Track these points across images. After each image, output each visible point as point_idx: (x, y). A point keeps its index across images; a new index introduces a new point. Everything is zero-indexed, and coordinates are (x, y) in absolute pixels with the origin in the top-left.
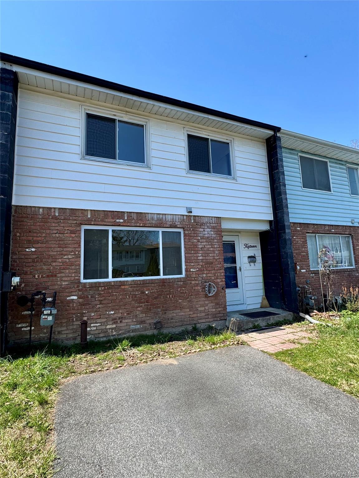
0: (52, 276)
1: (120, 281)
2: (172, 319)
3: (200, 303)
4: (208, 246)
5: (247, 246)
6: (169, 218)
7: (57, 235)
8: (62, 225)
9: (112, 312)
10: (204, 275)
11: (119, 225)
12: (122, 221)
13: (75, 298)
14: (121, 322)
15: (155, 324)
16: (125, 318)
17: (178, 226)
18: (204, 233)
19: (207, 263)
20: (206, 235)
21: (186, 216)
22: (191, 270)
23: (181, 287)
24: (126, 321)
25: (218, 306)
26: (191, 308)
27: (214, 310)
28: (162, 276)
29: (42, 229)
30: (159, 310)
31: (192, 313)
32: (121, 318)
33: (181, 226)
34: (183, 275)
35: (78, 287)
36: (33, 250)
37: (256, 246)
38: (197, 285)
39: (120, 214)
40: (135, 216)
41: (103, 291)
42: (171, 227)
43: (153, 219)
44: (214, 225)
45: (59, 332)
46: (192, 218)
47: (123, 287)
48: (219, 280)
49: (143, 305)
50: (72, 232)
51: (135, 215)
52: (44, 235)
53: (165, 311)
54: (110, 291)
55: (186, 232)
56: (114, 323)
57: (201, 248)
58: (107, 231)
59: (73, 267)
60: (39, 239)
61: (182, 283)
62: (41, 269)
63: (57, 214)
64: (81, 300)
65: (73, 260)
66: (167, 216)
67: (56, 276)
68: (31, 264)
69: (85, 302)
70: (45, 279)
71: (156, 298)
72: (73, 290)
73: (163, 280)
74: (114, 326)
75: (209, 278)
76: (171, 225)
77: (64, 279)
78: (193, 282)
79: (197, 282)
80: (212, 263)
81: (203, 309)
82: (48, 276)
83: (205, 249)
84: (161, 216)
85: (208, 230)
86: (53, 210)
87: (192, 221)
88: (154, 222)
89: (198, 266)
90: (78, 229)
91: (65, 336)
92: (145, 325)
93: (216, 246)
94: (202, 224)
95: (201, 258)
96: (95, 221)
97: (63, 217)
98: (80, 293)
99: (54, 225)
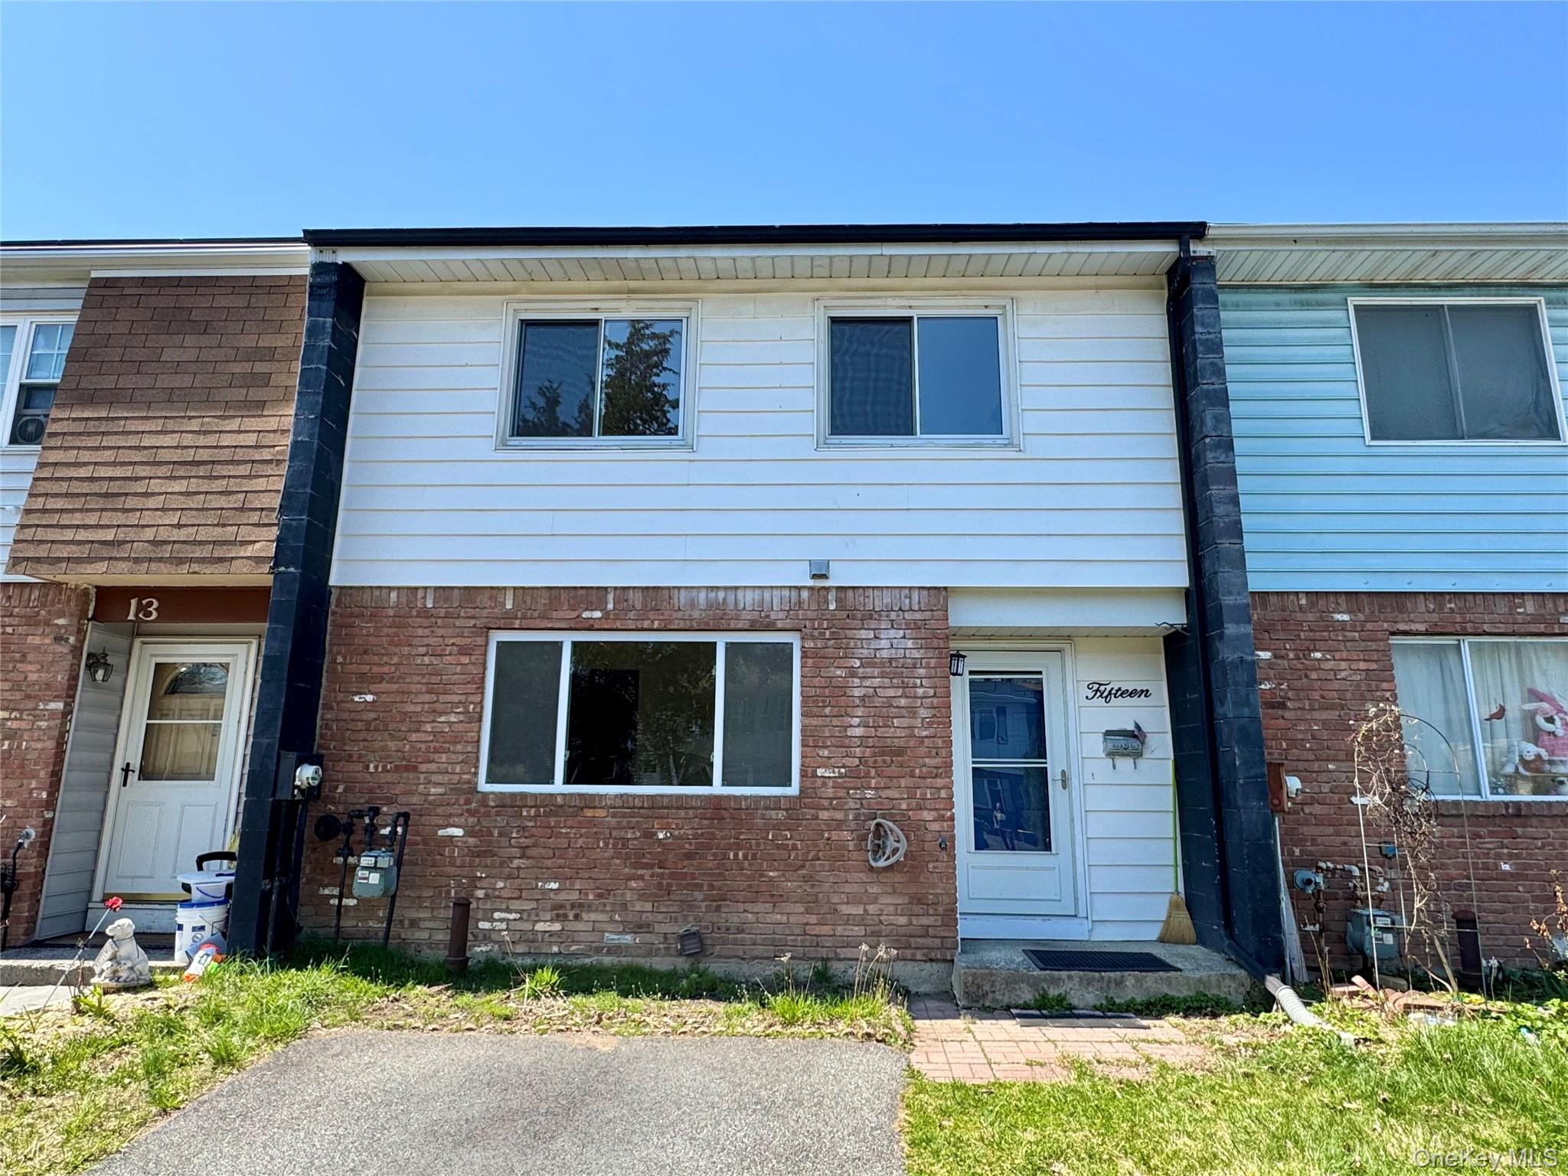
0: (407, 769)
1: (580, 795)
2: (740, 931)
3: (848, 888)
4: (891, 692)
5: (1102, 692)
6: (748, 599)
7: (426, 659)
8: (440, 632)
9: (554, 886)
10: (869, 793)
11: (591, 629)
12: (598, 614)
13: (458, 832)
14: (577, 917)
15: (682, 938)
16: (589, 908)
17: (779, 624)
18: (874, 644)
19: (884, 751)
20: (885, 654)
21: (811, 588)
22: (820, 772)
23: (778, 826)
24: (593, 916)
25: (917, 909)
26: (811, 903)
27: (903, 920)
28: (717, 788)
29: (392, 643)
30: (699, 895)
31: (813, 919)
32: (579, 907)
33: (788, 623)
34: (793, 790)
35: (468, 802)
36: (369, 698)
37: (1146, 693)
38: (840, 825)
39: (594, 595)
40: (637, 599)
41: (530, 818)
42: (752, 628)
43: (693, 605)
44: (918, 616)
45: (414, 923)
46: (832, 596)
47: (589, 813)
48: (927, 815)
49: (646, 873)
50: (464, 651)
51: (639, 595)
52: (396, 660)
53: (718, 901)
54: (552, 821)
55: (810, 644)
56: (557, 918)
57: (863, 698)
58: (557, 646)
59: (459, 747)
60: (386, 669)
61: (781, 814)
62: (383, 749)
63: (430, 605)
64: (471, 841)
65: (460, 727)
66: (740, 593)
67: (415, 769)
68: (361, 736)
69: (483, 851)
70: (389, 777)
71: (689, 856)
72: (456, 810)
73: (717, 801)
74: (557, 927)
75: (887, 804)
76: (753, 622)
77: (435, 778)
78: (824, 815)
79: (839, 815)
80: (900, 752)
81: (859, 910)
82: (397, 768)
83: (878, 702)
84: (721, 595)
85: (892, 633)
86: (420, 594)
87: (832, 607)
88: (696, 614)
89: (848, 761)
90: (480, 641)
91: (425, 935)
92: (648, 937)
93: (920, 691)
94: (870, 615)
95: (858, 732)
96: (524, 617)
97: (442, 612)
98: (472, 820)
99: (420, 632)
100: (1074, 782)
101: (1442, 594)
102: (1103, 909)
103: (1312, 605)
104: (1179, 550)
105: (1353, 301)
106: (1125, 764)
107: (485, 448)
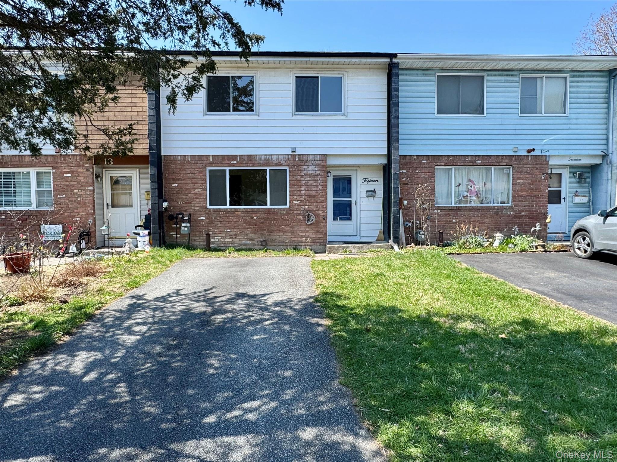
0: (188, 203)
1: (234, 209)
2: (275, 240)
3: (301, 229)
4: (312, 182)
5: (366, 181)
6: (275, 158)
7: (190, 175)
8: (193, 167)
9: (229, 230)
10: (306, 207)
11: (234, 166)
12: (235, 162)
13: (204, 218)
14: (235, 238)
15: (262, 241)
16: (238, 235)
17: (283, 164)
18: (308, 169)
19: (310, 196)
20: (310, 172)
21: (291, 155)
22: (294, 202)
23: (284, 215)
24: (239, 237)
25: (318, 234)
26: (292, 233)
27: (314, 236)
28: (269, 206)
29: (180, 170)
30: (265, 232)
31: (293, 237)
32: (236, 235)
33: (285, 164)
34: (288, 206)
35: (205, 211)
36: (176, 185)
38: (299, 214)
39: (234, 157)
40: (246, 158)
41: (222, 214)
42: (276, 166)
43: (260, 159)
44: (319, 162)
45: (195, 240)
46: (297, 157)
47: (237, 213)
48: (320, 212)
49: (252, 227)
50: (200, 172)
51: (246, 157)
52: (182, 175)
53: (270, 233)
54: (227, 215)
55: (291, 170)
56: (231, 238)
57: (305, 183)
58: (225, 170)
59: (202, 197)
60: (179, 177)
61: (285, 212)
62: (182, 198)
63: (190, 160)
64: (207, 220)
65: (201, 192)
66: (273, 156)
67: (191, 203)
68: (175, 195)
69: (211, 222)
70: (185, 205)
71: (262, 223)
72: (202, 213)
73: (269, 210)
74: (231, 240)
75: (311, 209)
76: (276, 164)
77: (196, 205)
78: (295, 212)
79: (299, 212)
80: (314, 196)
81: (304, 234)
82: (186, 203)
83: (309, 184)
84: (268, 157)
85: (312, 167)
86: (187, 157)
87: (297, 160)
88: (261, 162)
89: (301, 199)
90: (204, 169)
91: (198, 243)
92: (253, 242)
93: (319, 181)
94: (306, 162)
95: (304, 192)
96: (216, 163)
97: (193, 162)
98: (207, 215)
99: (188, 167)
100: (358, 203)
101: (449, 156)
102: (363, 234)
103: (417, 158)
104: (385, 144)
105: (438, 74)
106: (371, 199)
107: (201, 115)
